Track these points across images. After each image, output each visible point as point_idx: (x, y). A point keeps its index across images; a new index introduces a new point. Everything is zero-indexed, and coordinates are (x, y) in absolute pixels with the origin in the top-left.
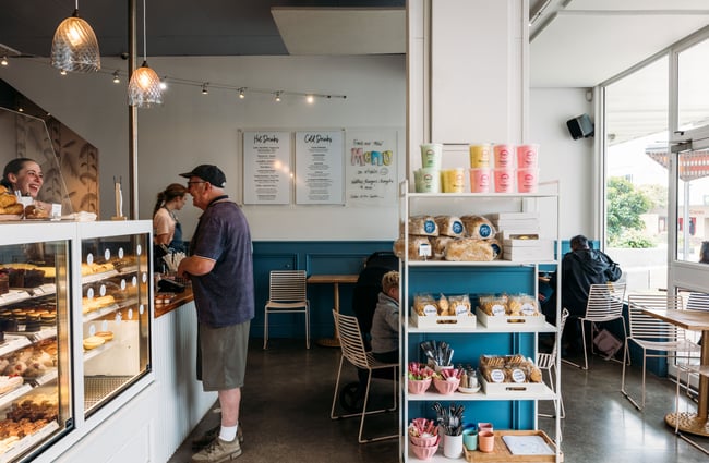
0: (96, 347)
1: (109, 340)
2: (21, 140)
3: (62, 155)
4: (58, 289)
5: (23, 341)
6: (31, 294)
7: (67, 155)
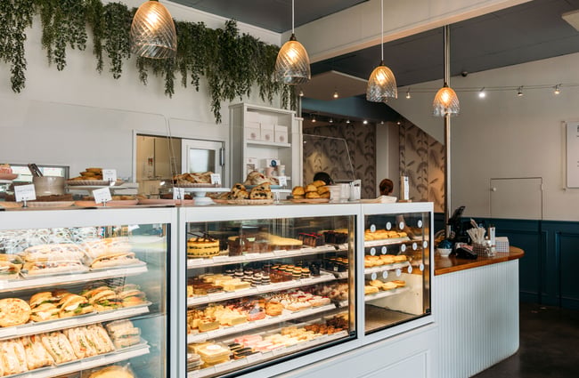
0: (390, 289)
1: (402, 287)
2: (402, 144)
3: (429, 152)
4: (349, 247)
5: (330, 277)
6: (337, 248)
7: (432, 151)
